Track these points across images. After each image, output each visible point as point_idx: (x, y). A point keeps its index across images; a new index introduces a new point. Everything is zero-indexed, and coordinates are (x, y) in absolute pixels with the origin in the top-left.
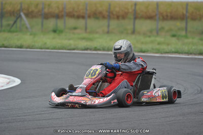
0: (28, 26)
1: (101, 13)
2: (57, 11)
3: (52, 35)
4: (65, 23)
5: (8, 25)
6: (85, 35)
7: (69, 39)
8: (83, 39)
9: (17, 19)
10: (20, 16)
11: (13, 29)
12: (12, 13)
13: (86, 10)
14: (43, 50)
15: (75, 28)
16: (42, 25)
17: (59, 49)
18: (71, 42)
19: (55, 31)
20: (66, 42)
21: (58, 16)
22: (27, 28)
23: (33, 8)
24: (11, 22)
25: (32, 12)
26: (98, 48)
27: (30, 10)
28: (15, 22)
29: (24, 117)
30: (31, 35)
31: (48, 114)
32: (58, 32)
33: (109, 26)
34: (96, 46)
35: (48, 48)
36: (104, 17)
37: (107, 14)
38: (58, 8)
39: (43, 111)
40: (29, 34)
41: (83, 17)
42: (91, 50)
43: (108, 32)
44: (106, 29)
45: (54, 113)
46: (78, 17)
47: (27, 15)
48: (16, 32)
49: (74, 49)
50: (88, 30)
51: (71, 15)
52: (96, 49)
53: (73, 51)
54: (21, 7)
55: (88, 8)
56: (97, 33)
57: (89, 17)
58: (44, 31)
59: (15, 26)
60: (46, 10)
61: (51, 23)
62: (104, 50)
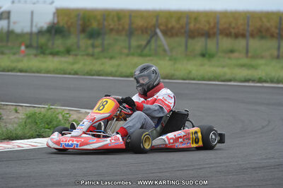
0: (167, 48)
1: (268, 30)
2: (207, 28)
3: (199, 60)
4: (217, 44)
5: (139, 47)
6: (245, 61)
7: (223, 67)
8: (242, 66)
9: (152, 37)
10: (156, 34)
11: (146, 51)
12: (144, 30)
13: (248, 26)
14: (187, 81)
15: (232, 51)
16: (186, 47)
17: (210, 80)
18: (226, 70)
19: (203, 55)
20: (218, 71)
21: (208, 35)
22: (165, 51)
23: (173, 23)
24: (144, 43)
25: (173, 28)
26: (264, 78)
27: (170, 26)
28: (149, 42)
29: (159, 175)
30: (170, 60)
31: (193, 170)
32: (207, 56)
33: (279, 48)
34: (260, 76)
35: (194, 79)
36: (272, 36)
37: (277, 31)
38: (209, 23)
39: (186, 166)
40: (167, 58)
41: (243, 36)
42: (253, 81)
43: (278, 57)
44: (275, 53)
45: (200, 169)
46: (237, 36)
47: (165, 33)
48: (150, 56)
49: (230, 81)
50: (250, 54)
51: (227, 33)
52: (260, 81)
53: (229, 83)
54: (157, 20)
55: (250, 23)
56: (262, 57)
57: (252, 36)
58: (189, 55)
59: (148, 48)
60: (192, 26)
61: (198, 44)
62: (272, 82)
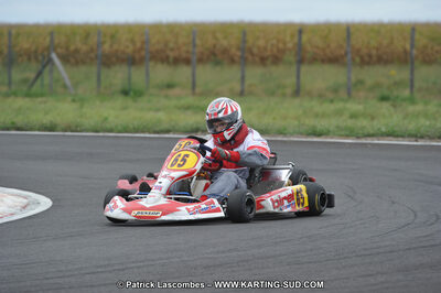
0: (68, 82)
1: (225, 51)
2: (130, 50)
3: (120, 101)
4: (147, 74)
5: (25, 81)
6: (190, 100)
7: (158, 110)
8: (188, 108)
9: (44, 67)
10: (50, 61)
11: (35, 88)
12: (31, 55)
13: (195, 46)
14: (101, 134)
15: (170, 86)
16: (99, 80)
17: (137, 132)
18: (161, 115)
19: (125, 93)
20: (149, 117)
21: (132, 61)
22: (65, 86)
23: (78, 44)
24: (32, 75)
25: (77, 51)
27: (72, 48)
28: (39, 74)
30: (74, 101)
31: (110, 272)
32: (132, 93)
33: (243, 79)
35: (111, 131)
36: (232, 61)
37: (239, 53)
38: (133, 41)
39: (101, 266)
40: (70, 99)
41: (187, 62)
42: (204, 131)
43: (242, 94)
44: (238, 87)
45: (123, 270)
46: (177, 61)
47: (65, 59)
48: (42, 95)
49: (168, 131)
50: (198, 90)
51: (161, 57)
53: (167, 136)
54: (52, 40)
55: (198, 42)
57: (200, 60)
58: (103, 93)
59: (39, 81)
60: (106, 47)
61: (117, 76)
